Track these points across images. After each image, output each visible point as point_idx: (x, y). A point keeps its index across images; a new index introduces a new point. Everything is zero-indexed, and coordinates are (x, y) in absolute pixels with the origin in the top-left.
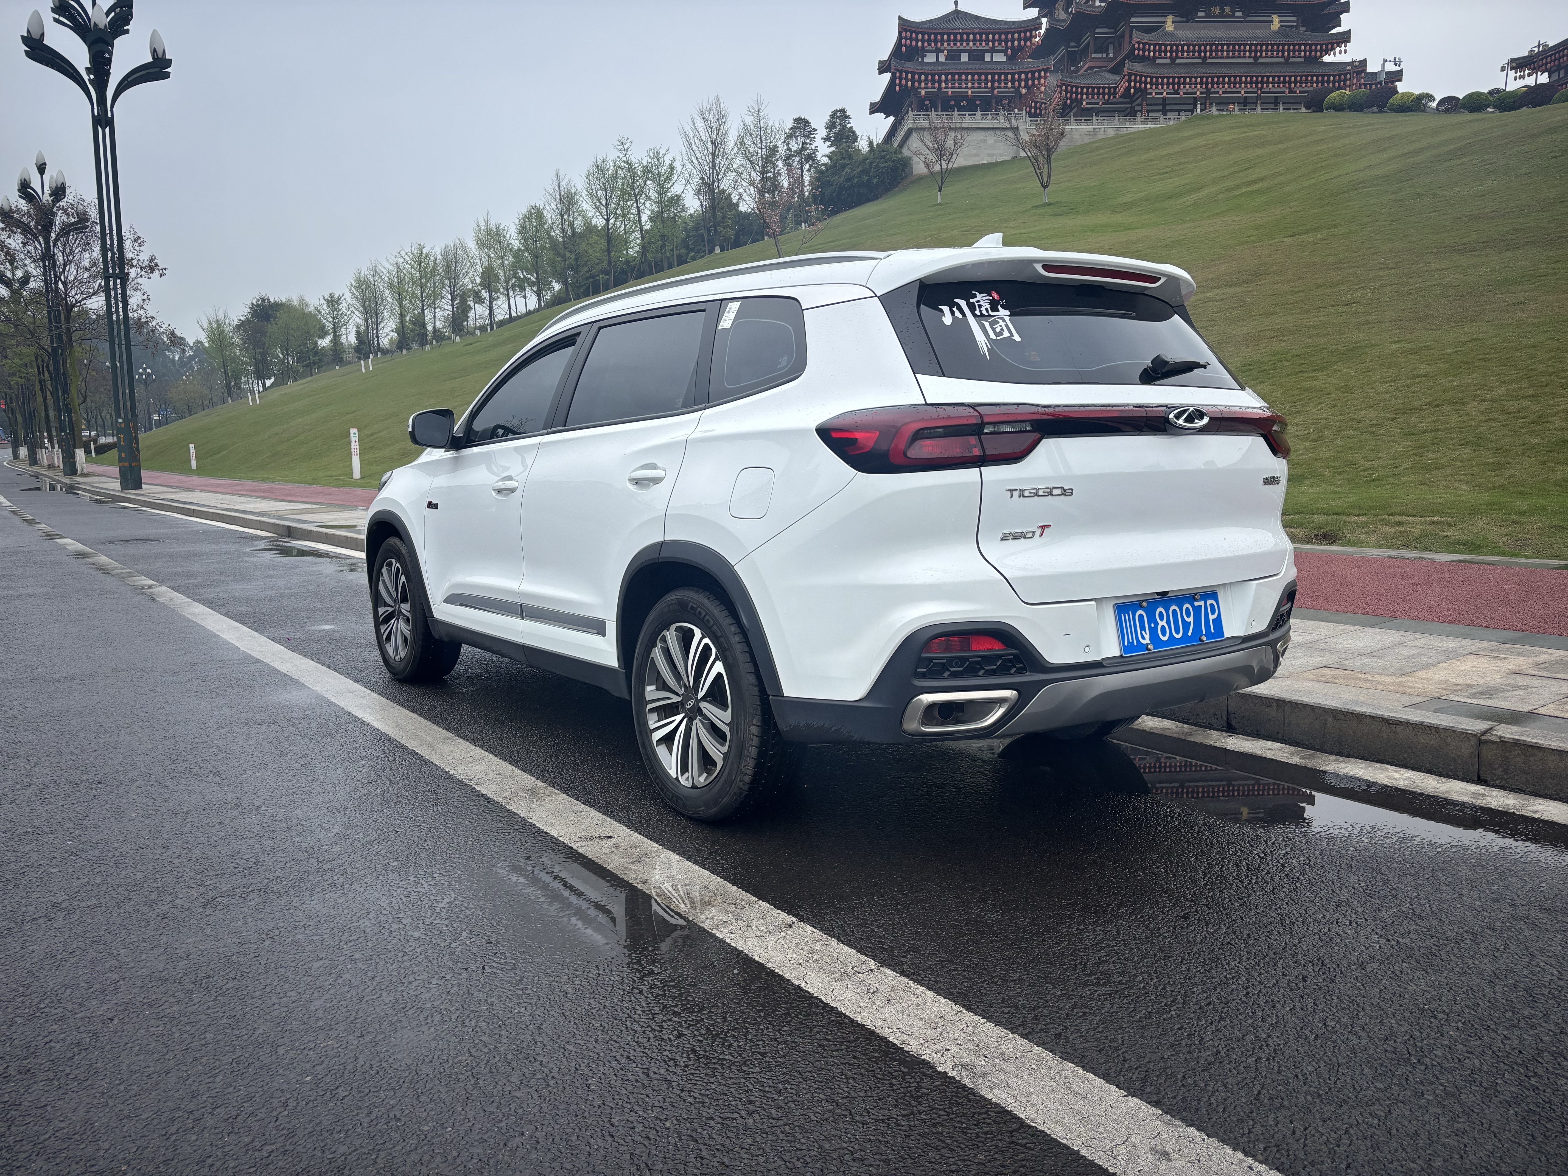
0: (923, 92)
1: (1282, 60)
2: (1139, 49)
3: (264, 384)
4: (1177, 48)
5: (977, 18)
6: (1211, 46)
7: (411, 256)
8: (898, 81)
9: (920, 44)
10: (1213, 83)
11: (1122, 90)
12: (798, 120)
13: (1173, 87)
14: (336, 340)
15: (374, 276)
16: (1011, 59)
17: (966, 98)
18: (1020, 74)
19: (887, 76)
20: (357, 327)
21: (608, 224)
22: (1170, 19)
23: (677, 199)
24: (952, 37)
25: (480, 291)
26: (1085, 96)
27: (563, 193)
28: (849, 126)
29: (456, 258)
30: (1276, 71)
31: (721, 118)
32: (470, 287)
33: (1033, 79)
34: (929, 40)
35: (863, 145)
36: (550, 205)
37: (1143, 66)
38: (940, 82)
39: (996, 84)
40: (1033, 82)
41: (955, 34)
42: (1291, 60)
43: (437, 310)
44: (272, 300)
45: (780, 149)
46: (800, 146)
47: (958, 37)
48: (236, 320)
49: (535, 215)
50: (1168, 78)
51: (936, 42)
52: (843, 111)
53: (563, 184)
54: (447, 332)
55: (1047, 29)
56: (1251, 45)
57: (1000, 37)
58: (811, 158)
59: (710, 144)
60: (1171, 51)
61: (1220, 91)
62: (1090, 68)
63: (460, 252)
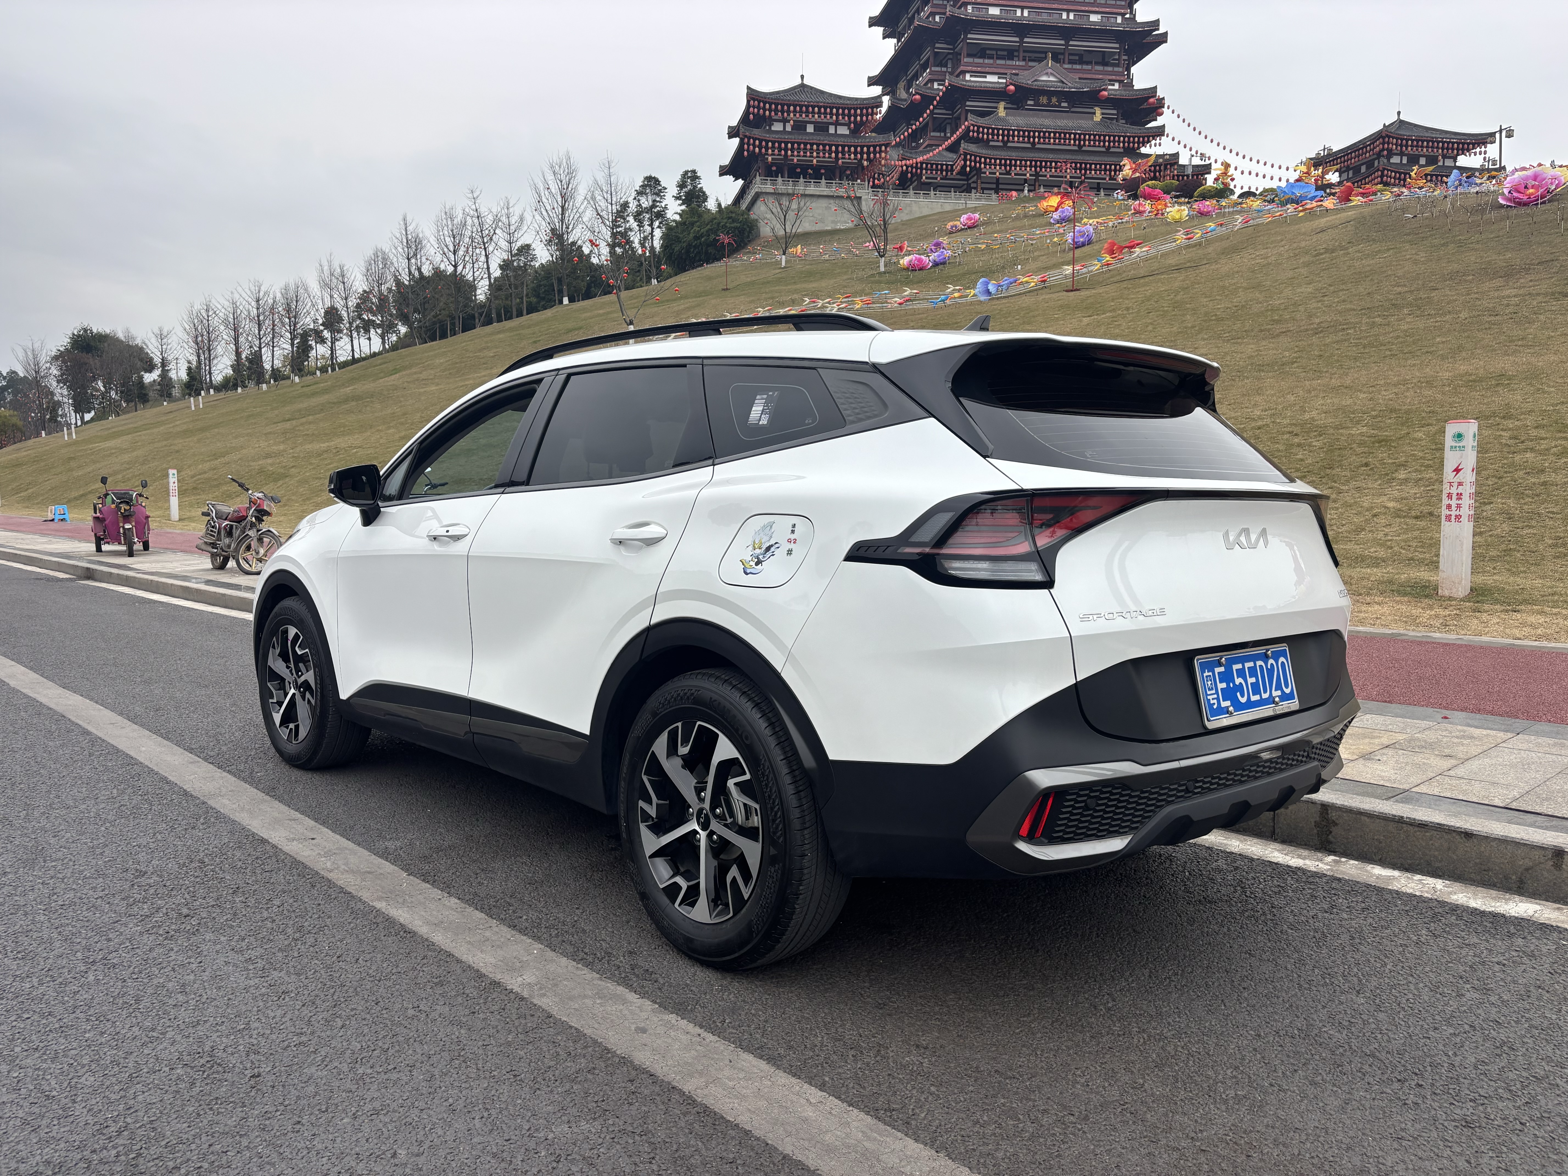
0: (770, 158)
1: (1103, 149)
2: (973, 131)
3: (82, 418)
4: (1008, 132)
5: (822, 92)
6: (1039, 132)
7: (249, 293)
8: (746, 146)
9: (767, 113)
10: (1041, 167)
11: (959, 167)
12: (649, 179)
13: (1006, 168)
14: (164, 374)
15: (207, 311)
16: (855, 132)
17: (811, 167)
18: (862, 147)
19: (736, 141)
20: (189, 362)
21: (455, 270)
22: (1002, 105)
23: (526, 249)
24: (798, 108)
25: (322, 331)
26: (924, 171)
27: (410, 237)
28: (699, 186)
29: (297, 296)
30: (1097, 159)
31: (571, 173)
32: (312, 327)
33: (875, 153)
34: (776, 111)
35: (711, 205)
36: (396, 248)
37: (978, 147)
38: (786, 150)
39: (840, 155)
40: (875, 155)
41: (801, 106)
42: (1112, 150)
43: (275, 349)
44: (95, 331)
45: (631, 205)
46: (651, 203)
47: (804, 109)
48: (55, 350)
49: (380, 259)
50: (1001, 160)
51: (783, 112)
52: (694, 172)
53: (410, 228)
54: (287, 371)
55: (889, 107)
56: (1075, 134)
57: (843, 112)
58: (660, 215)
59: (559, 196)
60: (1003, 135)
61: (1048, 174)
62: (928, 146)
63: (301, 291)
